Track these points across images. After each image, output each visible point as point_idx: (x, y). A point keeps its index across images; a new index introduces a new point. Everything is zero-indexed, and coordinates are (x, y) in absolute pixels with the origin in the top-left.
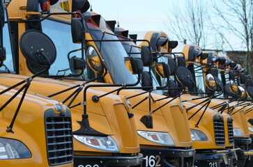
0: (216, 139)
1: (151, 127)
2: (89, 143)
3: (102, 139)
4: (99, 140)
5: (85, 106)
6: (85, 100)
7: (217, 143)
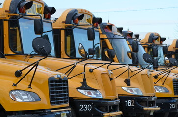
0: (174, 92)
1: (130, 85)
2: (86, 93)
3: (94, 91)
4: (92, 92)
5: (85, 74)
6: (85, 71)
7: (175, 94)
